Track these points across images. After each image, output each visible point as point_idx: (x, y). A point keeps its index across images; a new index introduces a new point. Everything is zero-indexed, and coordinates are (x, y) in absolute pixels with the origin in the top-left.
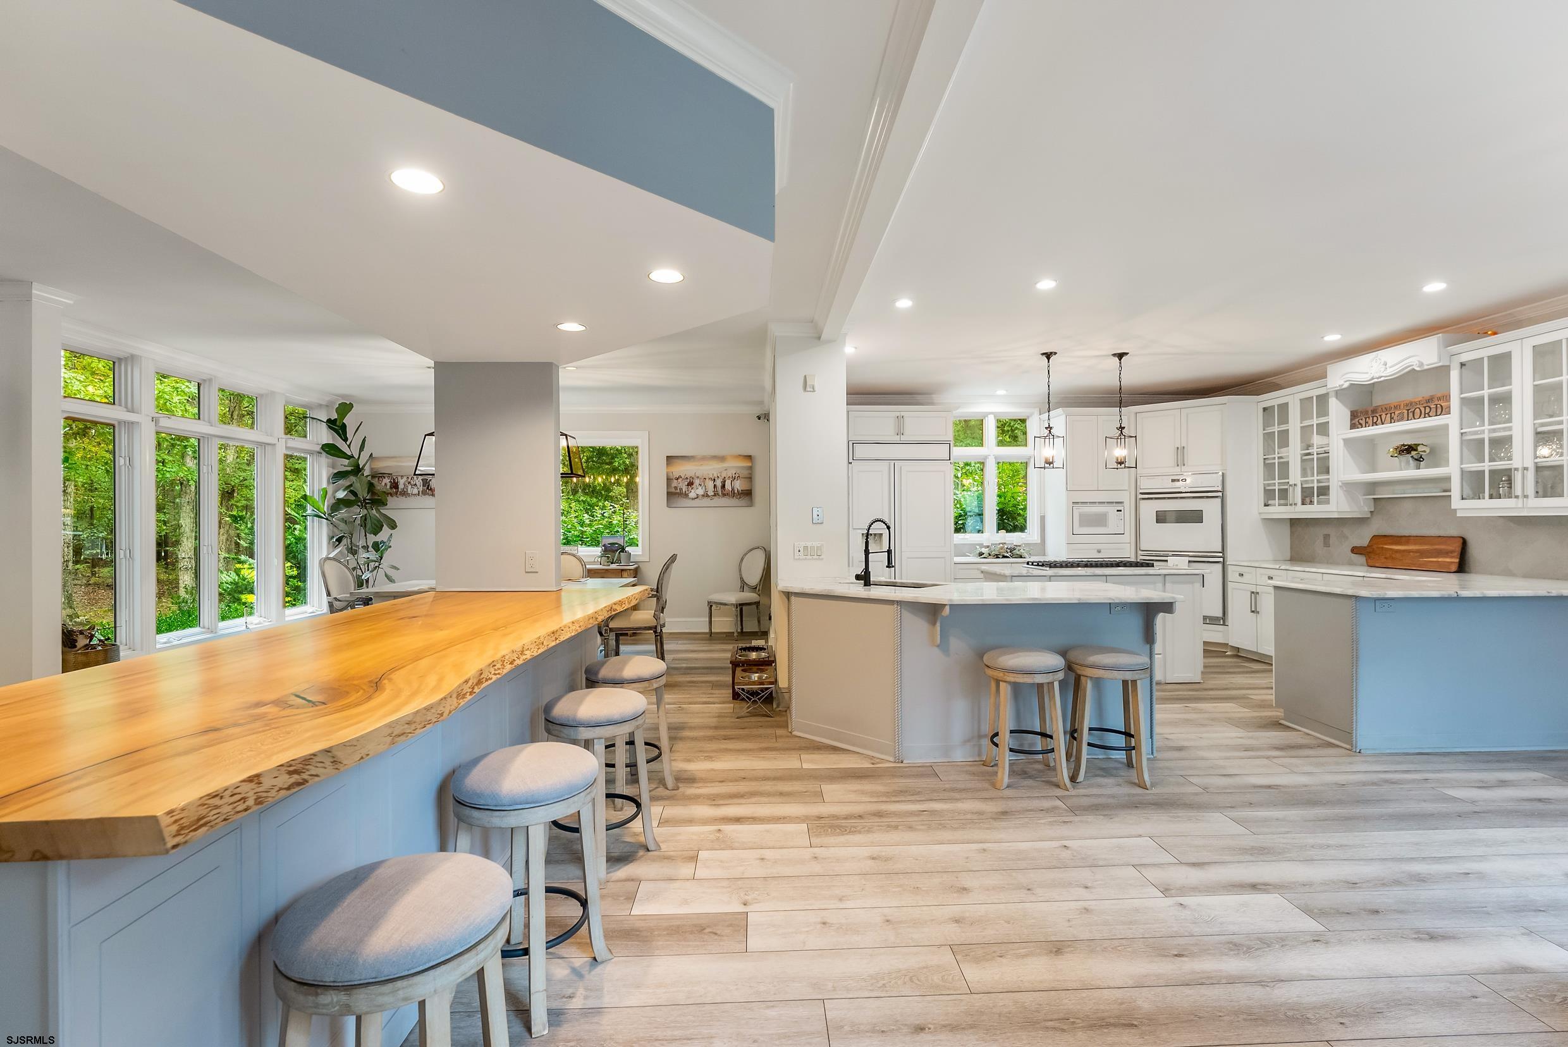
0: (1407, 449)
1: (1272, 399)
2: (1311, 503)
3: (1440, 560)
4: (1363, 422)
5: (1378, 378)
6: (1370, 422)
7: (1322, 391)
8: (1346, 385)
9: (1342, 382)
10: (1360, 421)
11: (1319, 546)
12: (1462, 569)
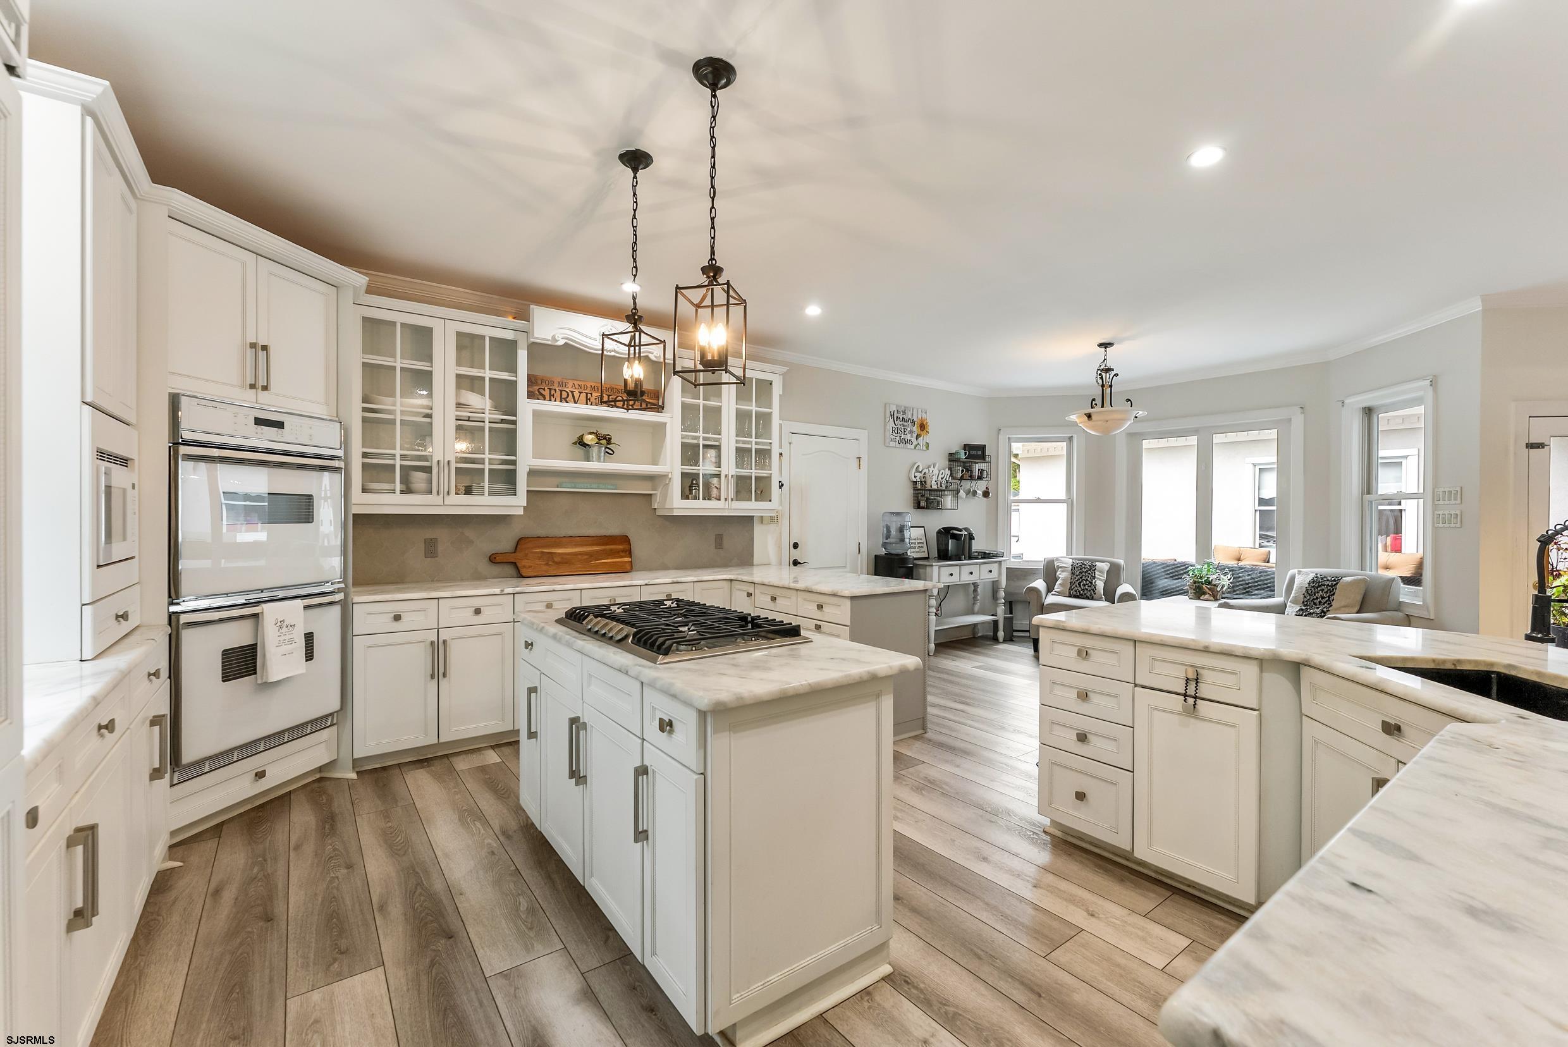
1: (398, 310)
2: (473, 492)
4: (546, 393)
8: (561, 342)
9: (556, 337)
10: (542, 391)
11: (415, 557)
12: (627, 569)
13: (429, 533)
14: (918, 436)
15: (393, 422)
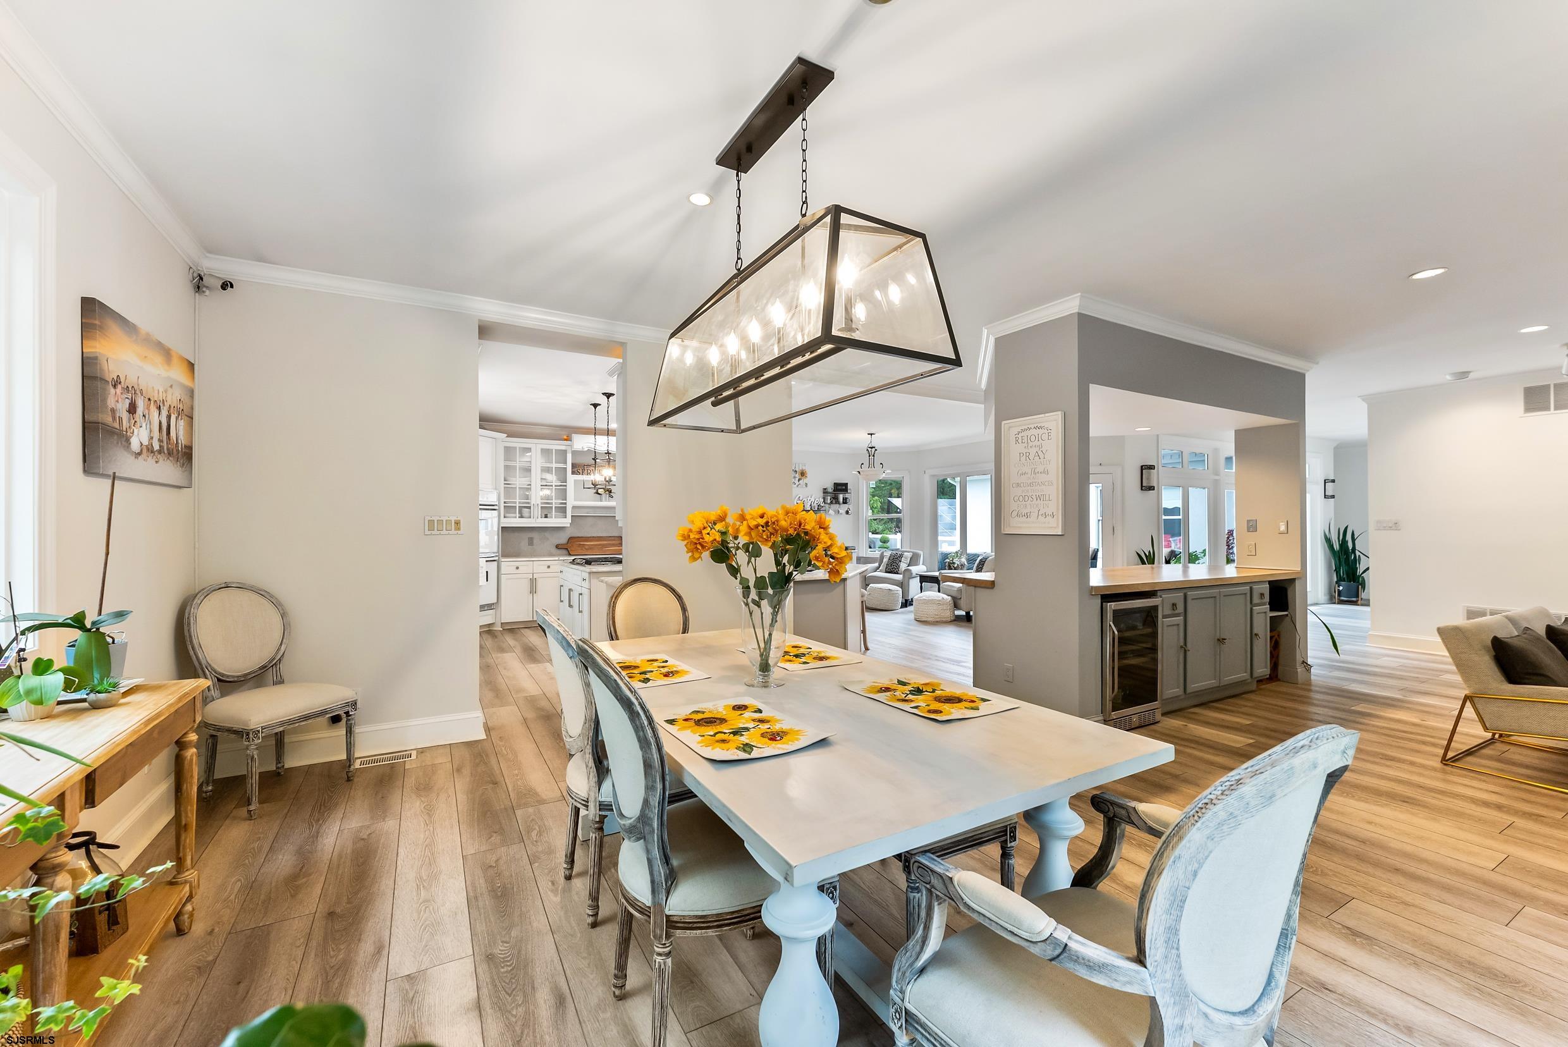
1: (517, 443)
2: (544, 517)
3: (614, 548)
4: (581, 471)
7: (563, 448)
8: (586, 449)
11: (524, 544)
13: (530, 535)
14: (799, 480)
15: (516, 488)
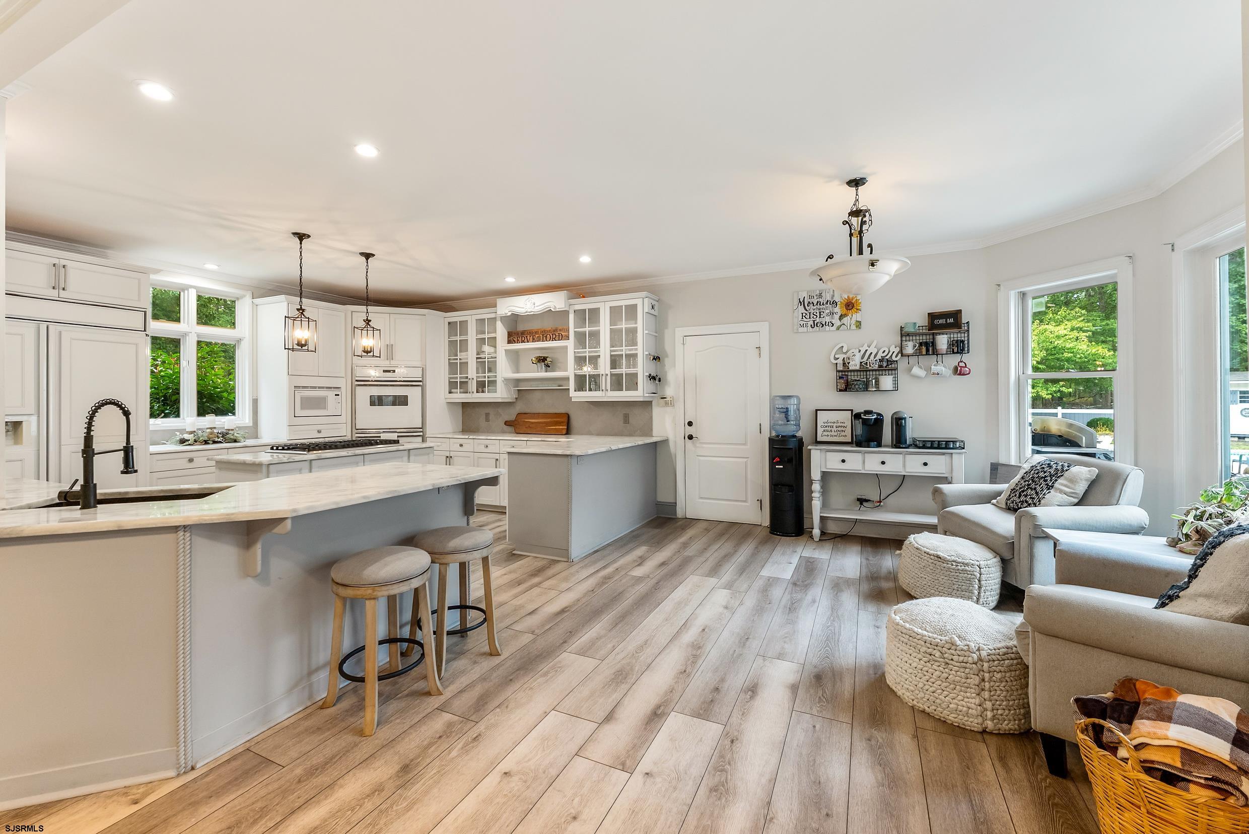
0: (542, 360)
1: (455, 316)
2: (483, 392)
3: (557, 427)
5: (529, 312)
6: (520, 340)
7: (493, 316)
9: (507, 312)
10: (514, 339)
11: (482, 423)
12: (568, 432)
13: (487, 411)
14: (841, 317)
15: (457, 362)
